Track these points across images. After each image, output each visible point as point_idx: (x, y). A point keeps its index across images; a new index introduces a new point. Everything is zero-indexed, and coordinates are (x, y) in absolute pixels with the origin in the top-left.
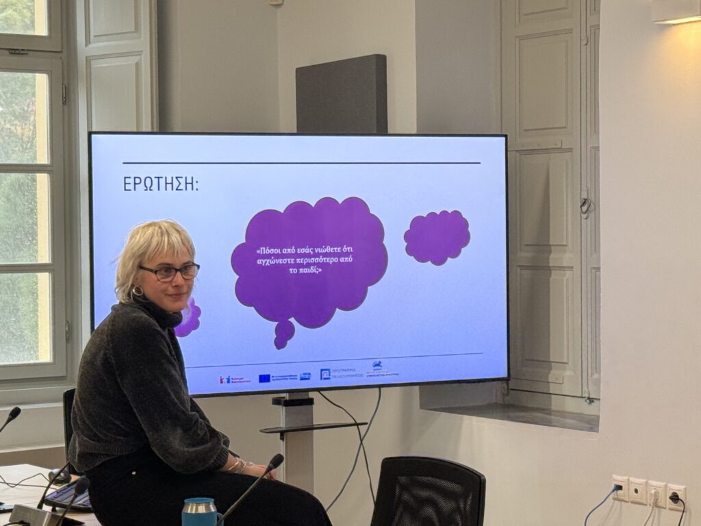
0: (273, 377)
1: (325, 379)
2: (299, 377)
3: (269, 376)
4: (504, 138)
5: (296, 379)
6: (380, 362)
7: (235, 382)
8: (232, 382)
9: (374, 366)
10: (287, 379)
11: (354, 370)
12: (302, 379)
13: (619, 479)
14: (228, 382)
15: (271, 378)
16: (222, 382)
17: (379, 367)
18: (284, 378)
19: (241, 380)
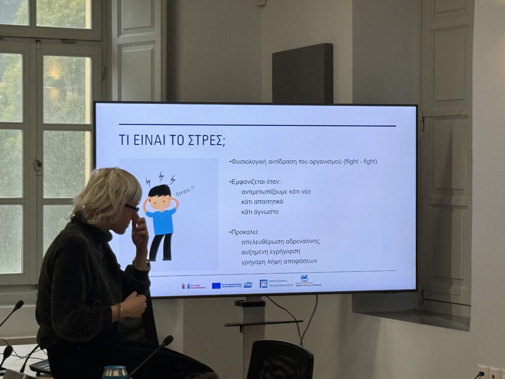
0: (223, 285)
1: (263, 287)
3: (219, 284)
4: (415, 108)
6: (307, 276)
9: (302, 279)
11: (286, 281)
12: (245, 287)
13: (482, 367)
14: (189, 288)
15: (221, 286)
16: (183, 287)
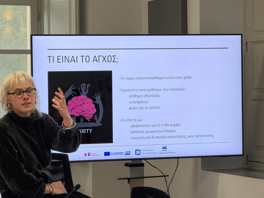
0: (111, 153)
2: (124, 154)
3: (109, 153)
4: (240, 36)
5: (123, 154)
6: (166, 147)
7: (92, 155)
8: (91, 155)
10: (118, 154)
11: (153, 150)
12: (126, 154)
14: (89, 155)
16: (85, 155)
17: (166, 149)
18: (117, 154)
19: (95, 154)
